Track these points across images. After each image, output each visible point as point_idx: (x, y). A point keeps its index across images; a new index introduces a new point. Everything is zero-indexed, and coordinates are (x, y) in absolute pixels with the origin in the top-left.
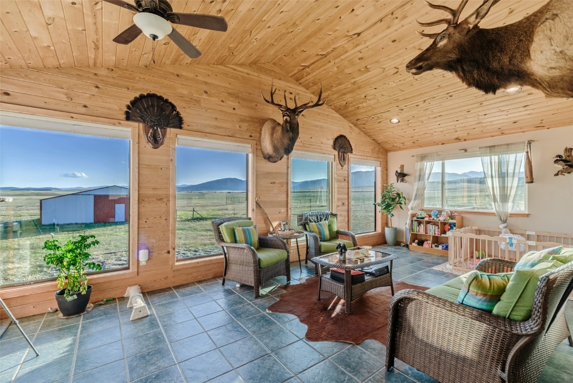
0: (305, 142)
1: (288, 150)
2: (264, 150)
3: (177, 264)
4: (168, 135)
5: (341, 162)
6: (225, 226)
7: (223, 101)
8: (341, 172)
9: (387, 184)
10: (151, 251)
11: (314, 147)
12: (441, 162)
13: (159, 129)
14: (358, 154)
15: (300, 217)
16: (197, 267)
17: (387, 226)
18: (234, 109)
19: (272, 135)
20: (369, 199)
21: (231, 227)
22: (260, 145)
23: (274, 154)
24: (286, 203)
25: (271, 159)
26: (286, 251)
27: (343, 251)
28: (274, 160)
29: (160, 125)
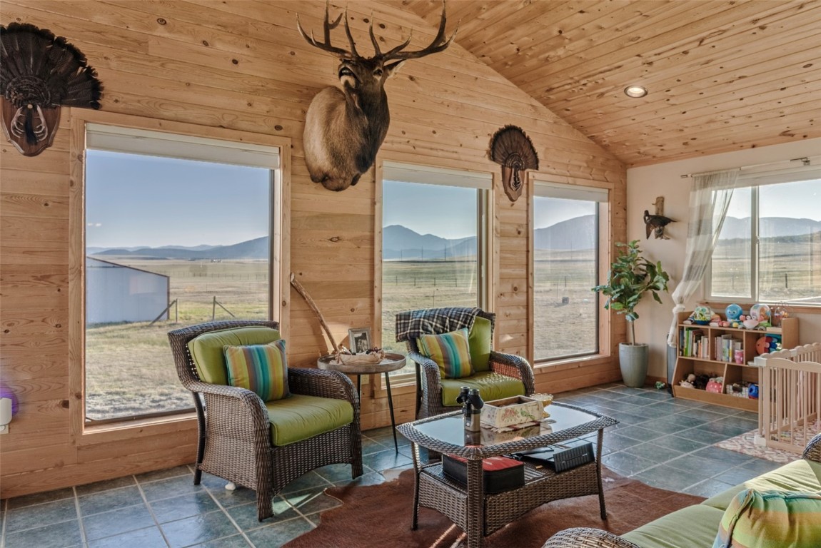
0: (418, 143)
1: (365, 160)
2: (310, 159)
3: (86, 432)
4: (63, 124)
5: (509, 190)
6: (201, 343)
7: (205, 43)
8: (509, 213)
9: (626, 241)
10: (20, 400)
11: (440, 153)
12: (750, 188)
13: (39, 109)
14: (554, 171)
15: (402, 319)
16: (140, 439)
17: (626, 342)
18: (235, 62)
19: (328, 123)
20: (580, 277)
21: (218, 345)
22: (303, 149)
23: (335, 169)
24: (368, 287)
25: (329, 183)
26: (349, 404)
27: (473, 408)
28: (336, 185)
29: (41, 100)
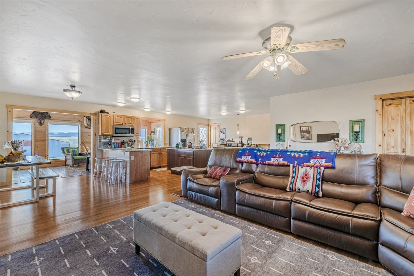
21: (68, 149)
22: (83, 123)
29: (42, 119)
